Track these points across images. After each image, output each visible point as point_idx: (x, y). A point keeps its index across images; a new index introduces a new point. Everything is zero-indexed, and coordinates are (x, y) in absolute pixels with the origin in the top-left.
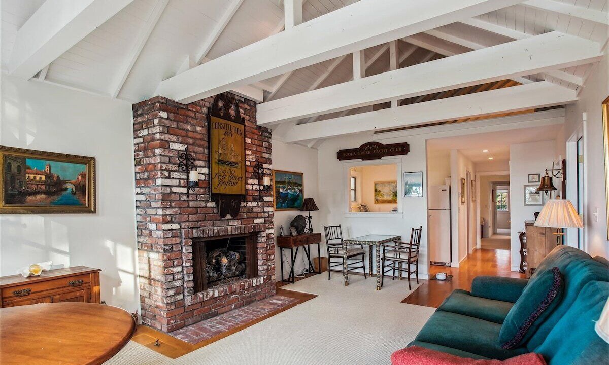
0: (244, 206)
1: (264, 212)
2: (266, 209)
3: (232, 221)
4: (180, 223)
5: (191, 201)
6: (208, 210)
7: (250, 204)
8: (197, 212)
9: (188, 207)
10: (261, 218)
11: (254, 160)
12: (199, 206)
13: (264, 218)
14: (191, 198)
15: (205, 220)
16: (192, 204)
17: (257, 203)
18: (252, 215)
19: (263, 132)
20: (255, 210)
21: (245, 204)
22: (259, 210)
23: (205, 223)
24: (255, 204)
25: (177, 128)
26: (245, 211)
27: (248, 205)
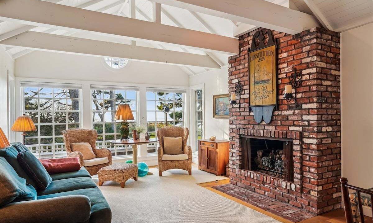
0: (278, 115)
1: (302, 120)
2: (304, 117)
3: (267, 126)
4: (236, 125)
5: (241, 112)
6: (251, 117)
7: (285, 113)
8: (245, 119)
9: (240, 115)
10: (299, 126)
11: (291, 70)
12: (245, 115)
13: (302, 126)
14: (241, 110)
15: (249, 124)
16: (242, 114)
17: (293, 111)
18: (287, 123)
19: (301, 38)
20: (290, 118)
21: (280, 112)
22: (295, 118)
23: (248, 126)
24: (290, 112)
25: (236, 70)
26: (279, 119)
27: (283, 114)
